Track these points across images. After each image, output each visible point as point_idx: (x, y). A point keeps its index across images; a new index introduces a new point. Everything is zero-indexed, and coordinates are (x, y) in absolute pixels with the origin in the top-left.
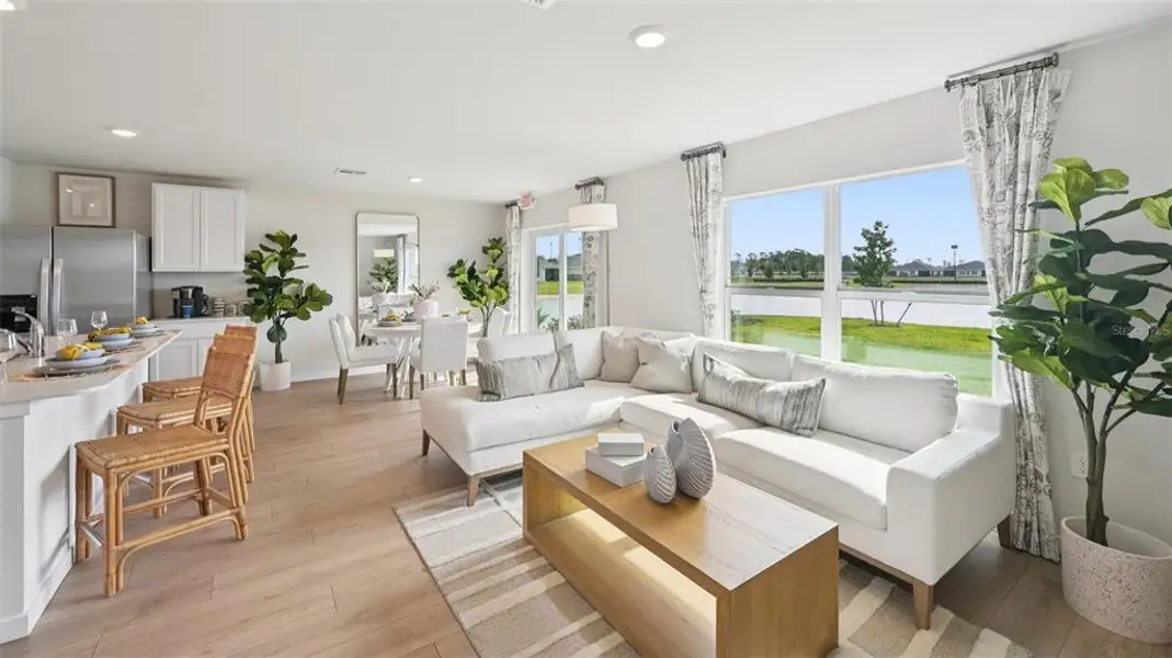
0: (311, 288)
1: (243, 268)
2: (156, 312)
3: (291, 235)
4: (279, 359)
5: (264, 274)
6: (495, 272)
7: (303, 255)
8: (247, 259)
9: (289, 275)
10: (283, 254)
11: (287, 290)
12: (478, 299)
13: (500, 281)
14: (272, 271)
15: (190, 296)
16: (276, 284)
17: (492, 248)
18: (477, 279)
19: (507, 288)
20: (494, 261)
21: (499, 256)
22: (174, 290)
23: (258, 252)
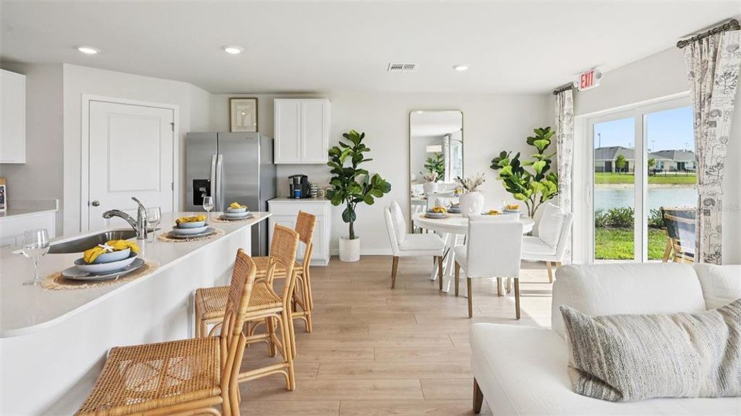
0: (375, 177)
1: (327, 161)
2: (278, 194)
3: (360, 134)
4: (352, 236)
5: (342, 165)
6: (543, 164)
7: (368, 150)
8: (331, 154)
9: (359, 166)
10: (355, 149)
11: (358, 179)
12: (523, 192)
13: (549, 173)
14: (347, 163)
15: (299, 183)
16: (350, 173)
17: (537, 138)
18: (522, 171)
19: (556, 181)
20: (541, 152)
21: (546, 146)
22: (289, 177)
23: (337, 148)
